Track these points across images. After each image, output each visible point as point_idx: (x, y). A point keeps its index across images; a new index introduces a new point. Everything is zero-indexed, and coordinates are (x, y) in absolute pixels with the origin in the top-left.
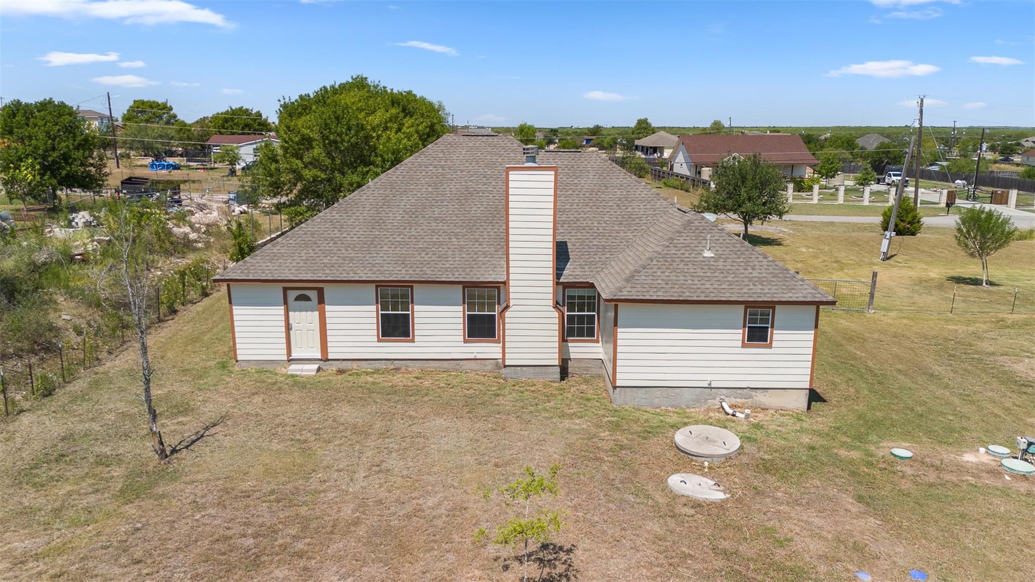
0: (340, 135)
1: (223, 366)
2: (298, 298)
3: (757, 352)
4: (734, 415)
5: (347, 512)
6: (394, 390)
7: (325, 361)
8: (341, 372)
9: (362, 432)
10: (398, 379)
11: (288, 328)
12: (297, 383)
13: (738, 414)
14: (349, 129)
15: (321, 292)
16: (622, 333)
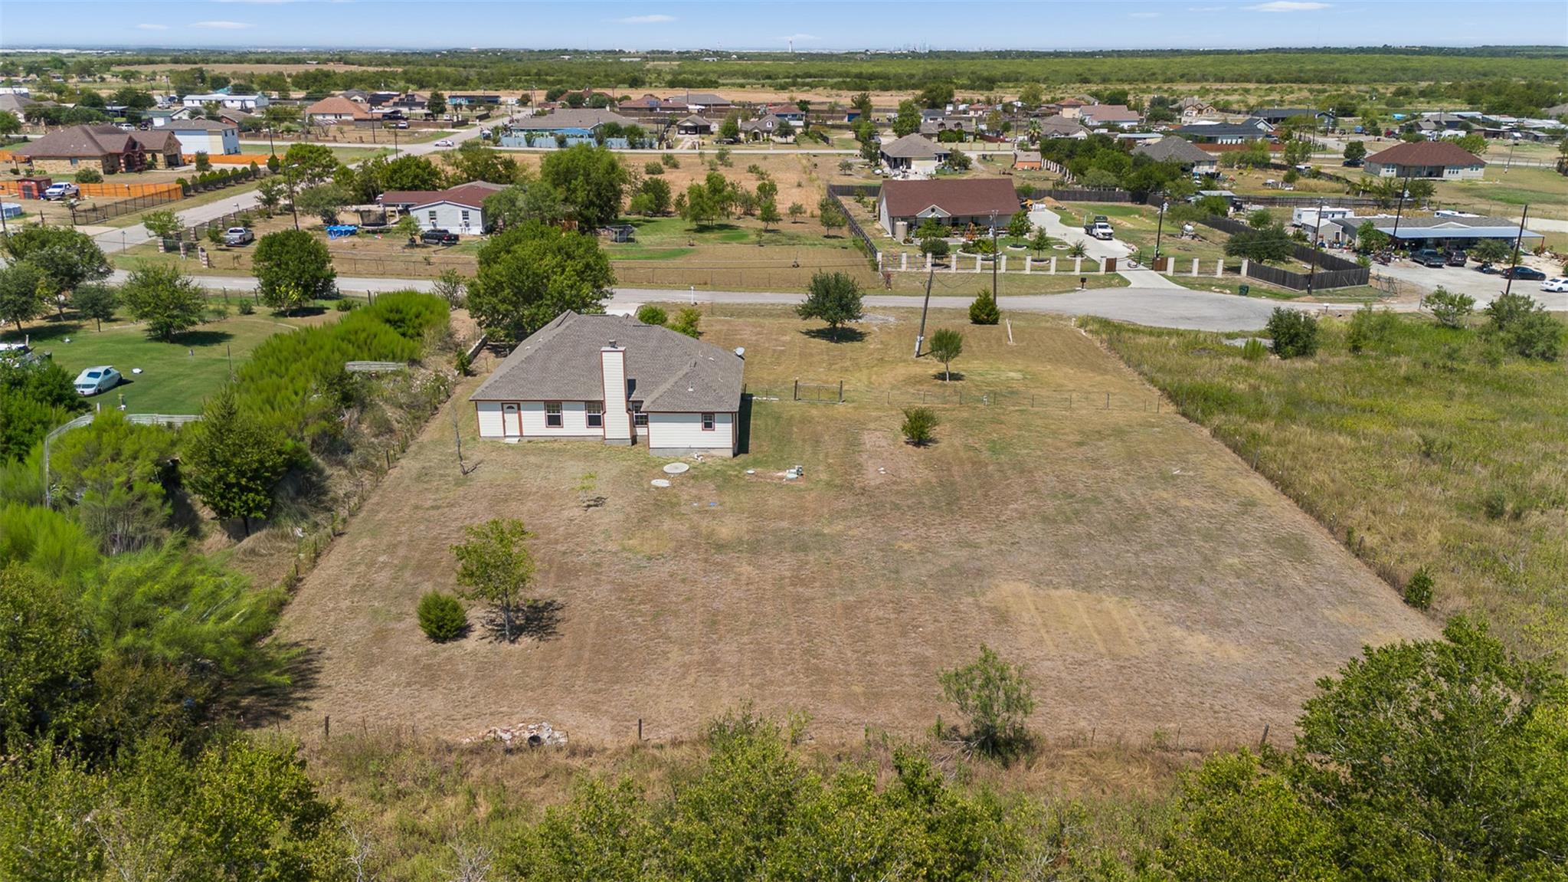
0: (522, 282)
1: (474, 439)
2: (508, 408)
3: (708, 433)
4: (689, 458)
5: (534, 490)
6: (553, 450)
7: (522, 437)
8: (529, 442)
9: (539, 466)
10: (556, 445)
11: (504, 421)
12: (509, 446)
14: (528, 278)
15: (519, 405)
16: (650, 424)
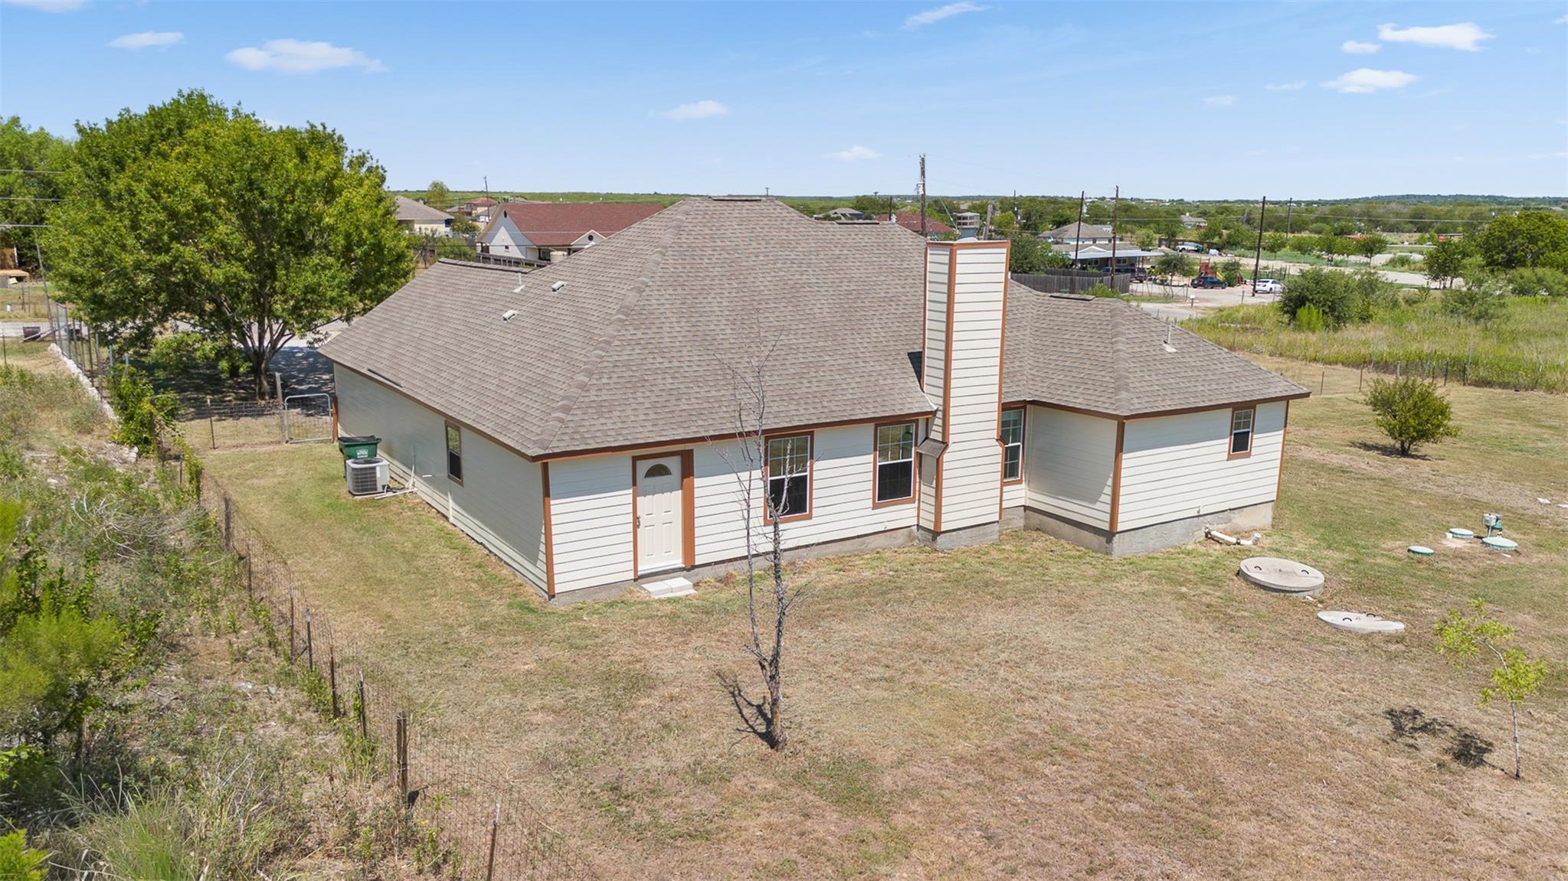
2: (652, 472)
3: (1239, 464)
4: (1239, 544)
7: (689, 570)
8: (723, 582)
11: (636, 524)
13: (1242, 542)
15: (687, 458)
